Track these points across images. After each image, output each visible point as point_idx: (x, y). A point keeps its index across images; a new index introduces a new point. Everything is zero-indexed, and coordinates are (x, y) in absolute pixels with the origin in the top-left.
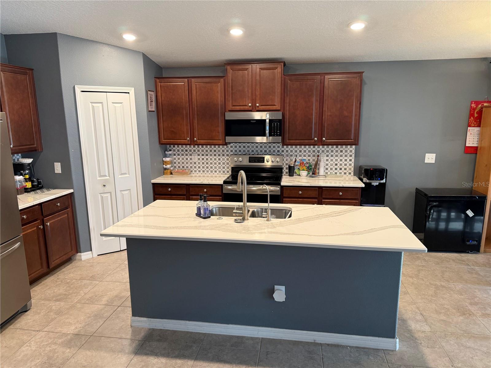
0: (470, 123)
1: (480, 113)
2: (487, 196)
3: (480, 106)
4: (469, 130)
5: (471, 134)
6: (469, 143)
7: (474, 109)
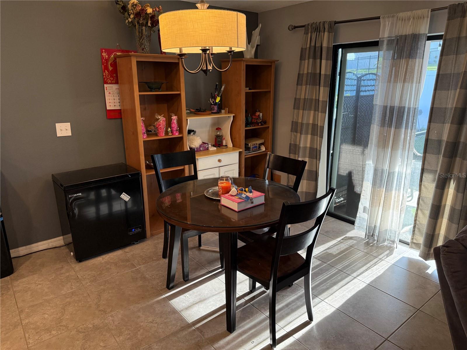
0: (105, 78)
1: (114, 65)
2: (141, 171)
3: (112, 56)
4: (106, 87)
5: (110, 93)
6: (110, 106)
7: (107, 60)
